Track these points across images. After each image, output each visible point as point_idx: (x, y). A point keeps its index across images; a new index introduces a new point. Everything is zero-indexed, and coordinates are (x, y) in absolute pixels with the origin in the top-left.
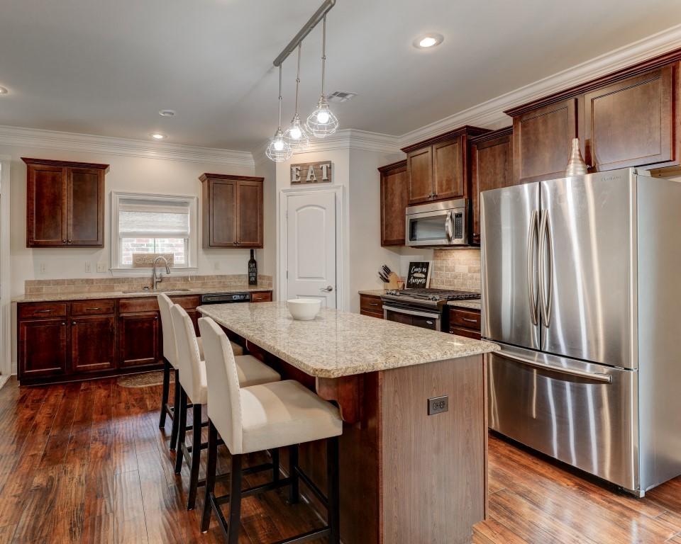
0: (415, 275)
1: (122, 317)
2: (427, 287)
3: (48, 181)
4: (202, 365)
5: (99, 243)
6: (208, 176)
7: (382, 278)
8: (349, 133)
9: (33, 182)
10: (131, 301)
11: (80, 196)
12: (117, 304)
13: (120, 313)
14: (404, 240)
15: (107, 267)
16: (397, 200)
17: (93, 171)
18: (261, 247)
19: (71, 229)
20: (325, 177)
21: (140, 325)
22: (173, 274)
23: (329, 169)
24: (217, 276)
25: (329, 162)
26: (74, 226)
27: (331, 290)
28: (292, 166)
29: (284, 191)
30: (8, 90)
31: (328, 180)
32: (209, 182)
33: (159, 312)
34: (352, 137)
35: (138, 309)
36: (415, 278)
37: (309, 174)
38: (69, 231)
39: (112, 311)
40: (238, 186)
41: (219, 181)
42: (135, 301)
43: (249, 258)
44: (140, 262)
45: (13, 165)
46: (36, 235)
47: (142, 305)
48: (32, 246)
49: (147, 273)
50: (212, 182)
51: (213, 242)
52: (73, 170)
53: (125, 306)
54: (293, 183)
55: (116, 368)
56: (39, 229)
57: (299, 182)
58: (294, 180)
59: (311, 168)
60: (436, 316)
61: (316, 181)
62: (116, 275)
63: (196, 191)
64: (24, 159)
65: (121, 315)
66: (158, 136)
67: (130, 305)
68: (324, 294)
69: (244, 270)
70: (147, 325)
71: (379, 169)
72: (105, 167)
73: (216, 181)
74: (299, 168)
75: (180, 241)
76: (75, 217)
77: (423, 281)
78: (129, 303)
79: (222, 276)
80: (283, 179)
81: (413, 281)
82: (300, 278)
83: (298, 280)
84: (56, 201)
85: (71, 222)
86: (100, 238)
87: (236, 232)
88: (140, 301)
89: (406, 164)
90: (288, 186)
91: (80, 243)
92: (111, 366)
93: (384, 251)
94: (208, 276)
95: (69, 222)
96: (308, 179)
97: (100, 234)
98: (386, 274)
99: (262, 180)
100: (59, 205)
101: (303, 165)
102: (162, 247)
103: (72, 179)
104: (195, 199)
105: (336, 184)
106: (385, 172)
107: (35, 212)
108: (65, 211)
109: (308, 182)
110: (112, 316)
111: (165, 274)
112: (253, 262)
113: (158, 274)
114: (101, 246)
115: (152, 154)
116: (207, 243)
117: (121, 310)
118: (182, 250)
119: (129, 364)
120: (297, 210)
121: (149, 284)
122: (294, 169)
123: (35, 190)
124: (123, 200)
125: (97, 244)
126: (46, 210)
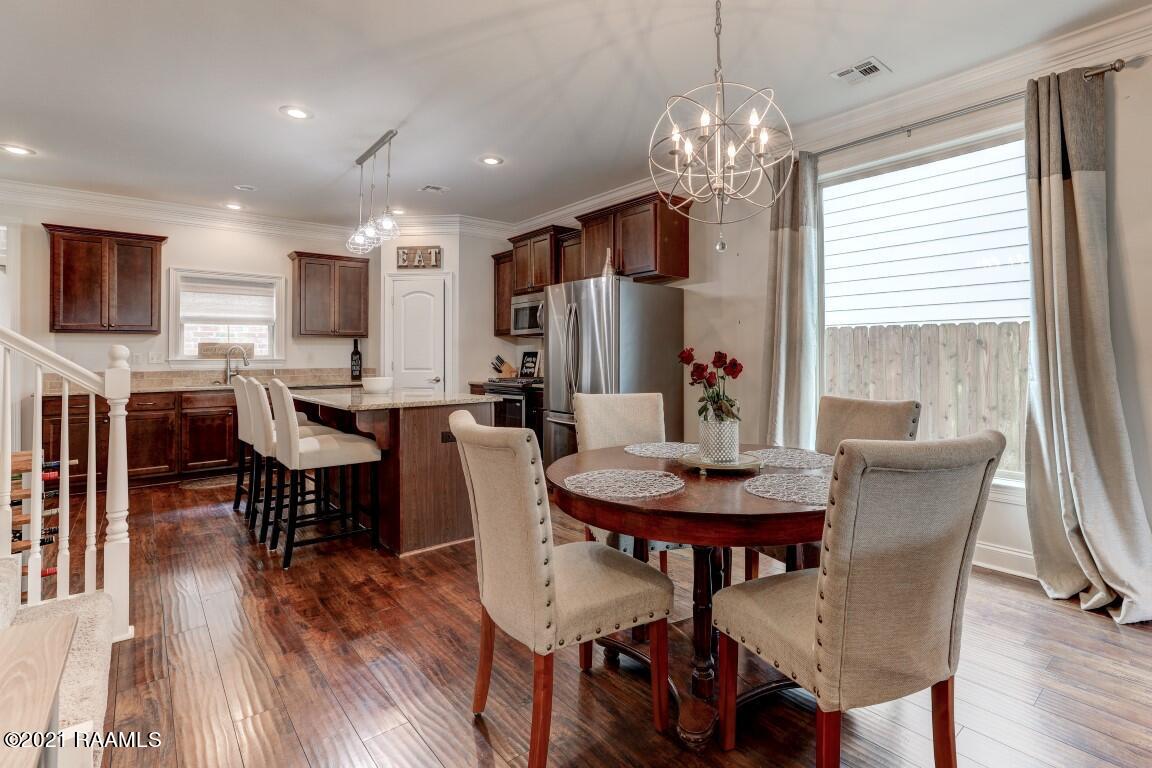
0: (527, 365)
1: (186, 414)
2: (535, 375)
3: (82, 253)
4: (273, 424)
5: (154, 328)
6: (300, 255)
7: (496, 369)
8: (458, 219)
9: (59, 254)
10: (197, 396)
11: (127, 272)
12: (179, 399)
13: (183, 409)
14: (509, 329)
15: (163, 358)
16: (507, 289)
17: (145, 243)
18: (366, 336)
19: (114, 312)
20: (433, 263)
21: (208, 422)
22: (252, 366)
23: (439, 254)
24: (311, 370)
25: (438, 247)
26: (119, 307)
27: (438, 381)
28: (399, 248)
29: (390, 275)
30: (37, 151)
31: (437, 266)
32: (300, 261)
33: (235, 408)
34: (461, 223)
35: (207, 404)
36: (527, 368)
37: (417, 258)
38: (112, 314)
39: (171, 406)
40: (337, 268)
41: (313, 260)
42: (202, 395)
43: (352, 349)
44: (207, 350)
45: (25, 231)
46: (64, 317)
47: (212, 399)
48: (58, 331)
49: (218, 365)
50: (303, 262)
51: (304, 329)
52: (117, 241)
53: (188, 400)
54: (399, 267)
55: (176, 472)
56: (67, 311)
57: (406, 267)
58: (401, 263)
59: (419, 252)
60: (521, 398)
61: (424, 267)
62: (175, 367)
63: (284, 272)
64: (45, 225)
65: (184, 411)
66: (234, 207)
67: (196, 400)
68: (432, 385)
69: (346, 363)
70: (218, 422)
71: (493, 256)
72: (163, 239)
73: (308, 260)
74: (406, 251)
75: (264, 329)
76: (120, 296)
77: (532, 370)
78: (194, 398)
79: (317, 370)
80: (388, 264)
81: (525, 370)
82: (406, 369)
83: (404, 371)
84: (94, 278)
85: (114, 302)
86: (155, 323)
87: (334, 319)
88: (210, 395)
89: (512, 254)
90: (395, 270)
91: (126, 328)
92: (170, 470)
93: (498, 341)
94: (298, 370)
95: (111, 302)
96: (416, 263)
97: (155, 318)
98: (499, 364)
99: (367, 262)
100: (97, 283)
101: (410, 248)
102: (238, 336)
103: (116, 252)
104: (283, 280)
105: (445, 271)
106: (499, 259)
107: (62, 290)
108: (106, 289)
109: (417, 267)
110: (173, 412)
111: (242, 366)
112: (356, 353)
113: (233, 365)
114: (156, 332)
115: (225, 225)
116: (297, 331)
117: (185, 405)
118: (266, 341)
119: (195, 467)
120: (404, 296)
121: (221, 378)
122: (401, 252)
123: (62, 262)
124: (186, 279)
125: (151, 330)
126: (78, 288)
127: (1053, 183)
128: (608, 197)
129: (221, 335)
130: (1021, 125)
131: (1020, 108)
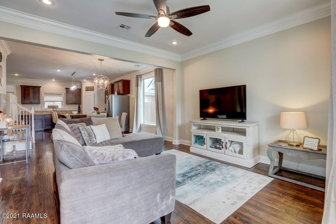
3: (27, 90)
6: (67, 88)
9: (23, 90)
11: (34, 92)
13: (44, 117)
15: (41, 108)
17: (37, 88)
18: (81, 104)
20: (92, 90)
21: (49, 120)
22: (58, 110)
23: (93, 88)
24: (70, 111)
27: (93, 112)
29: (84, 92)
30: (20, 75)
32: (67, 90)
38: (32, 101)
39: (42, 117)
42: (48, 115)
44: (49, 107)
45: (17, 86)
46: (24, 101)
47: (50, 116)
48: (23, 104)
49: (52, 110)
51: (68, 103)
54: (86, 91)
59: (89, 88)
62: (43, 110)
64: (20, 85)
66: (54, 80)
69: (77, 109)
72: (40, 87)
74: (87, 87)
75: (60, 103)
84: (28, 94)
85: (32, 99)
87: (74, 101)
90: (85, 91)
91: (34, 103)
94: (67, 111)
97: (39, 101)
99: (80, 89)
102: (55, 104)
103: (32, 89)
104: (64, 93)
105: (95, 91)
107: (23, 97)
108: (31, 96)
109: (89, 90)
111: (56, 110)
112: (79, 107)
113: (54, 110)
114: (40, 104)
115: (52, 84)
116: (66, 103)
118: (60, 105)
120: (87, 96)
123: (23, 92)
124: (45, 94)
125: (39, 103)
126: (26, 96)
127: (156, 83)
128: (118, 79)
129: (52, 104)
130: (154, 75)
131: (154, 72)
